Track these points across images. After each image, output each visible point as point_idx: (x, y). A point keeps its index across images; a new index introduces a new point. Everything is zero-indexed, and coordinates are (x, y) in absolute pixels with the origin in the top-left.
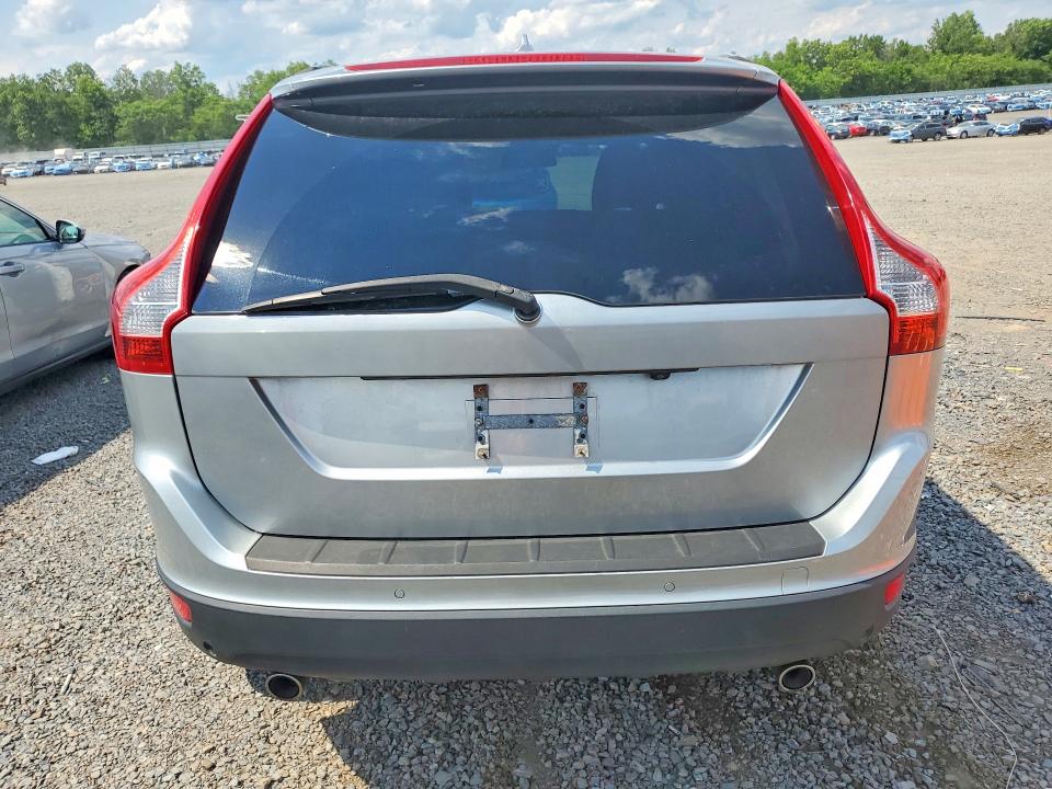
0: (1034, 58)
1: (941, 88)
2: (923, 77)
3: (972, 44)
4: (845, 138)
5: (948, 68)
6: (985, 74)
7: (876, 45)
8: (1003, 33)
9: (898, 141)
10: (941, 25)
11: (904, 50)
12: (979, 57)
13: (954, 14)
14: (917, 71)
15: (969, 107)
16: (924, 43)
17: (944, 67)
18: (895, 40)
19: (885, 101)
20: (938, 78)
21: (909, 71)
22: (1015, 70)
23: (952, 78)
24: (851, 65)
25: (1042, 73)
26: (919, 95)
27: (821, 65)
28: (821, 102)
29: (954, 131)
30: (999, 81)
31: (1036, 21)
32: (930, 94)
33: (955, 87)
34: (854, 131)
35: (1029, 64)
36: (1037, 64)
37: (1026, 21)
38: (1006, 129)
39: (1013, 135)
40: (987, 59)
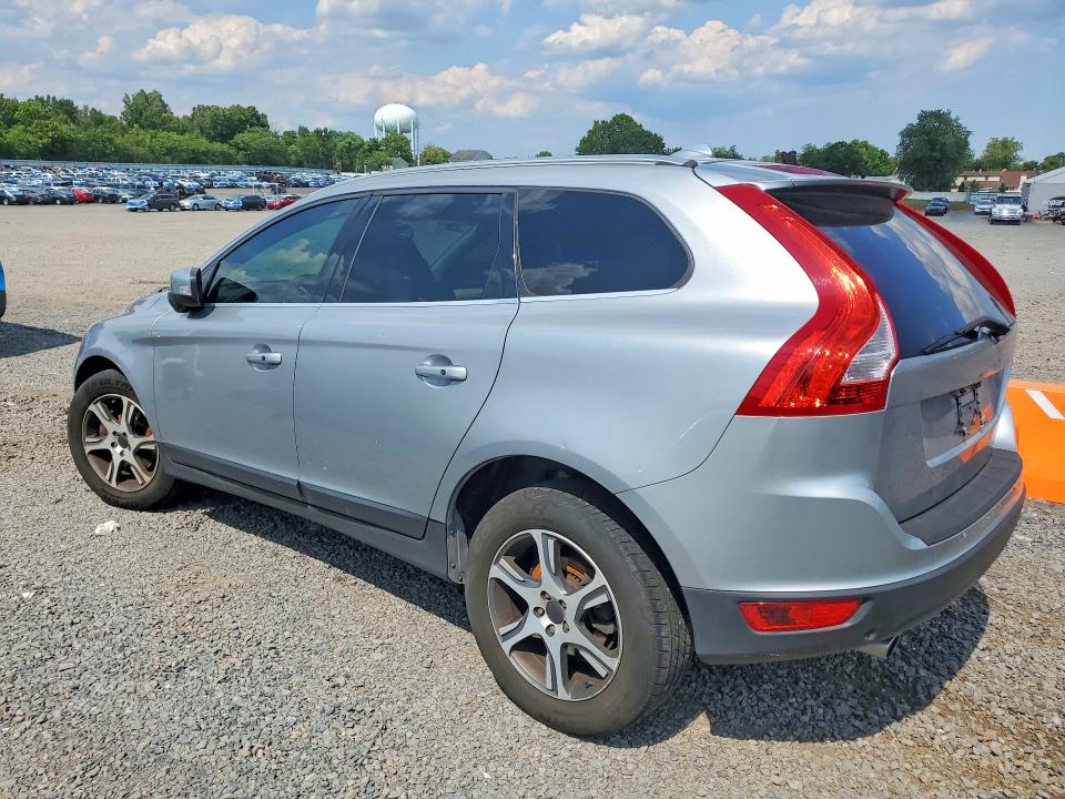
0: (222, 142)
1: (145, 160)
2: (126, 149)
3: (164, 122)
4: (72, 203)
5: (148, 141)
6: (183, 151)
7: (67, 108)
8: (189, 115)
9: (135, 210)
10: (131, 99)
11: (98, 119)
12: (174, 136)
13: (142, 91)
14: (118, 141)
15: (179, 181)
16: (118, 115)
17: (143, 140)
18: (86, 108)
19: (92, 168)
20: (142, 150)
21: (111, 140)
22: (208, 151)
23: (153, 152)
24: (47, 126)
25: (231, 155)
26: (125, 166)
27: (11, 122)
28: (18, 162)
29: (186, 203)
30: (196, 159)
31: (217, 108)
32: (137, 166)
33: (157, 160)
34: (81, 196)
35: (217, 146)
36: (225, 147)
37: (209, 108)
38: (231, 204)
39: (238, 210)
40: (181, 138)
